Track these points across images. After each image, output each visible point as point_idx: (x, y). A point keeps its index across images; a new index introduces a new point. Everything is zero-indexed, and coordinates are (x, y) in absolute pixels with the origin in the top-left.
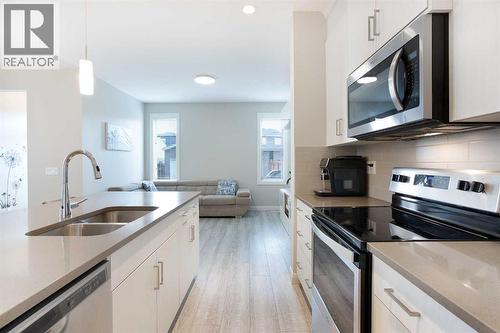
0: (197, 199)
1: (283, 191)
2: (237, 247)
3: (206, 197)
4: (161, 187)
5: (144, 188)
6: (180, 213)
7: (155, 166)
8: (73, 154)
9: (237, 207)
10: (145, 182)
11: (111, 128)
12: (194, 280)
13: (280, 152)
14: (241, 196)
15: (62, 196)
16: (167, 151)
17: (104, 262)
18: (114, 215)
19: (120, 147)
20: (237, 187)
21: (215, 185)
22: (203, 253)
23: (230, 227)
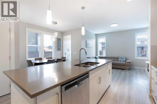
0: (111, 62)
1: (147, 62)
2: (125, 79)
3: (115, 62)
4: (101, 58)
5: (96, 58)
6: (106, 65)
7: (99, 52)
8: (81, 49)
9: (126, 66)
10: (96, 56)
11: (88, 42)
12: (110, 86)
13: (146, 47)
14: (127, 62)
15: (79, 58)
16: (102, 47)
17: (88, 73)
18: (89, 64)
19: (90, 47)
20: (126, 59)
21: (118, 58)
22: (113, 79)
23: (123, 73)
